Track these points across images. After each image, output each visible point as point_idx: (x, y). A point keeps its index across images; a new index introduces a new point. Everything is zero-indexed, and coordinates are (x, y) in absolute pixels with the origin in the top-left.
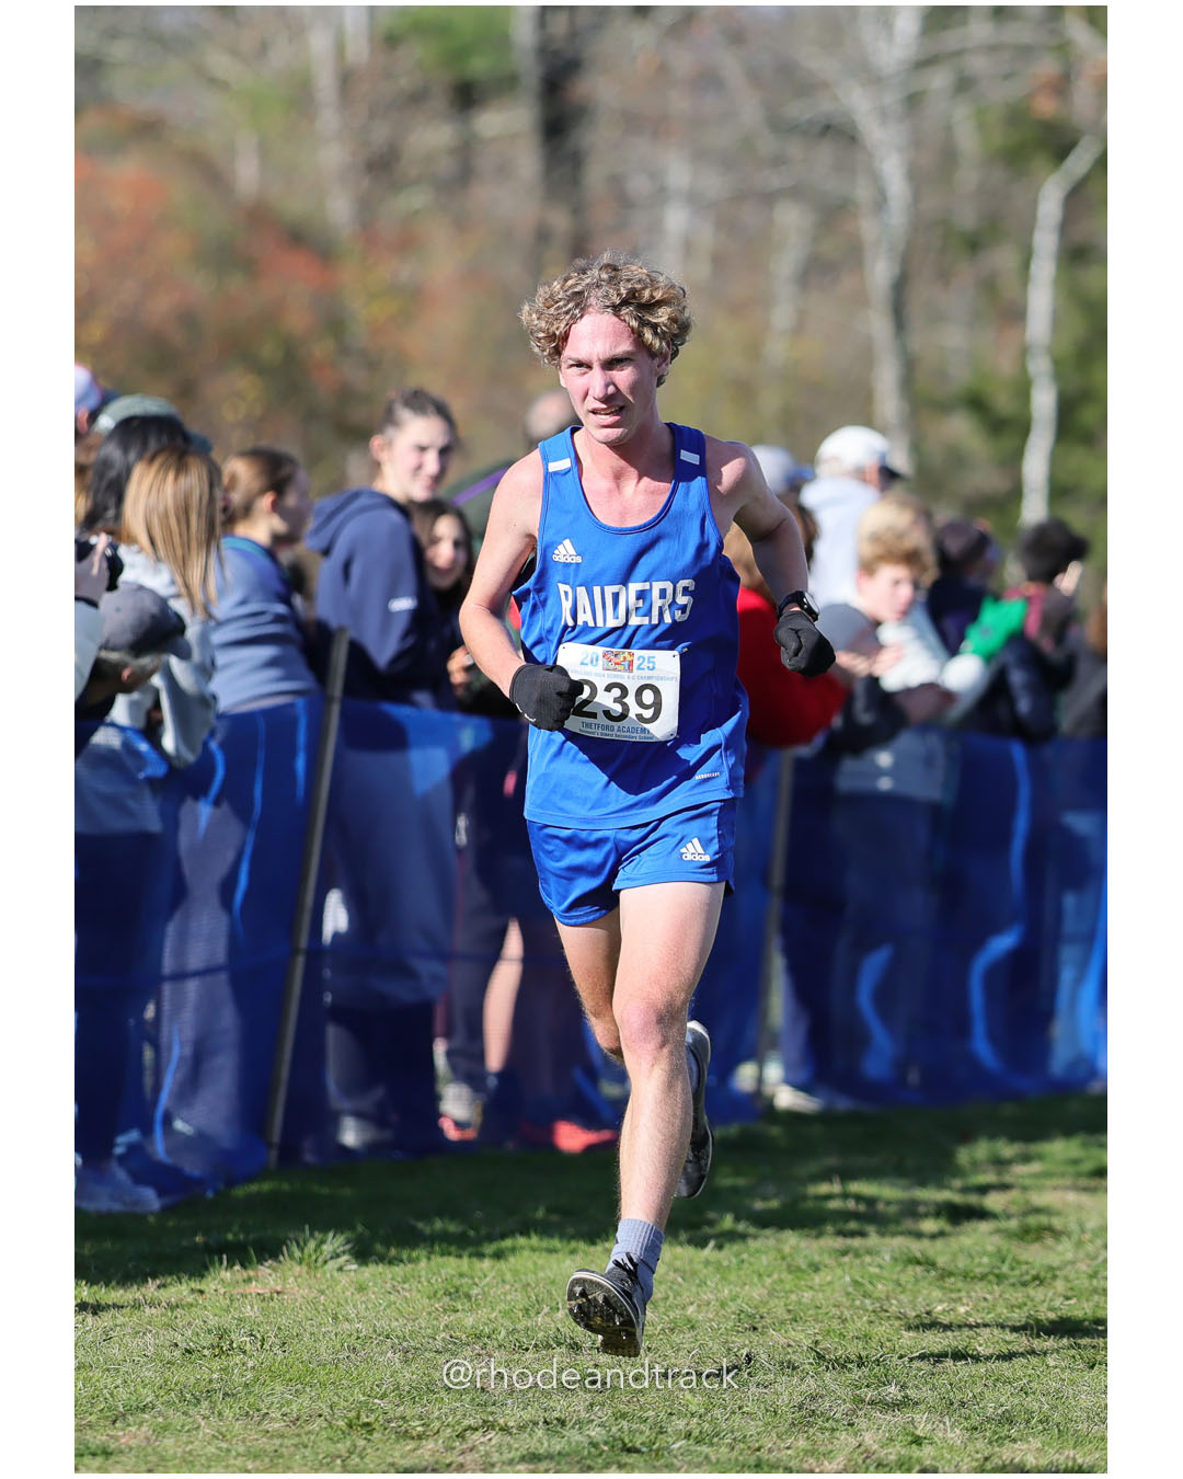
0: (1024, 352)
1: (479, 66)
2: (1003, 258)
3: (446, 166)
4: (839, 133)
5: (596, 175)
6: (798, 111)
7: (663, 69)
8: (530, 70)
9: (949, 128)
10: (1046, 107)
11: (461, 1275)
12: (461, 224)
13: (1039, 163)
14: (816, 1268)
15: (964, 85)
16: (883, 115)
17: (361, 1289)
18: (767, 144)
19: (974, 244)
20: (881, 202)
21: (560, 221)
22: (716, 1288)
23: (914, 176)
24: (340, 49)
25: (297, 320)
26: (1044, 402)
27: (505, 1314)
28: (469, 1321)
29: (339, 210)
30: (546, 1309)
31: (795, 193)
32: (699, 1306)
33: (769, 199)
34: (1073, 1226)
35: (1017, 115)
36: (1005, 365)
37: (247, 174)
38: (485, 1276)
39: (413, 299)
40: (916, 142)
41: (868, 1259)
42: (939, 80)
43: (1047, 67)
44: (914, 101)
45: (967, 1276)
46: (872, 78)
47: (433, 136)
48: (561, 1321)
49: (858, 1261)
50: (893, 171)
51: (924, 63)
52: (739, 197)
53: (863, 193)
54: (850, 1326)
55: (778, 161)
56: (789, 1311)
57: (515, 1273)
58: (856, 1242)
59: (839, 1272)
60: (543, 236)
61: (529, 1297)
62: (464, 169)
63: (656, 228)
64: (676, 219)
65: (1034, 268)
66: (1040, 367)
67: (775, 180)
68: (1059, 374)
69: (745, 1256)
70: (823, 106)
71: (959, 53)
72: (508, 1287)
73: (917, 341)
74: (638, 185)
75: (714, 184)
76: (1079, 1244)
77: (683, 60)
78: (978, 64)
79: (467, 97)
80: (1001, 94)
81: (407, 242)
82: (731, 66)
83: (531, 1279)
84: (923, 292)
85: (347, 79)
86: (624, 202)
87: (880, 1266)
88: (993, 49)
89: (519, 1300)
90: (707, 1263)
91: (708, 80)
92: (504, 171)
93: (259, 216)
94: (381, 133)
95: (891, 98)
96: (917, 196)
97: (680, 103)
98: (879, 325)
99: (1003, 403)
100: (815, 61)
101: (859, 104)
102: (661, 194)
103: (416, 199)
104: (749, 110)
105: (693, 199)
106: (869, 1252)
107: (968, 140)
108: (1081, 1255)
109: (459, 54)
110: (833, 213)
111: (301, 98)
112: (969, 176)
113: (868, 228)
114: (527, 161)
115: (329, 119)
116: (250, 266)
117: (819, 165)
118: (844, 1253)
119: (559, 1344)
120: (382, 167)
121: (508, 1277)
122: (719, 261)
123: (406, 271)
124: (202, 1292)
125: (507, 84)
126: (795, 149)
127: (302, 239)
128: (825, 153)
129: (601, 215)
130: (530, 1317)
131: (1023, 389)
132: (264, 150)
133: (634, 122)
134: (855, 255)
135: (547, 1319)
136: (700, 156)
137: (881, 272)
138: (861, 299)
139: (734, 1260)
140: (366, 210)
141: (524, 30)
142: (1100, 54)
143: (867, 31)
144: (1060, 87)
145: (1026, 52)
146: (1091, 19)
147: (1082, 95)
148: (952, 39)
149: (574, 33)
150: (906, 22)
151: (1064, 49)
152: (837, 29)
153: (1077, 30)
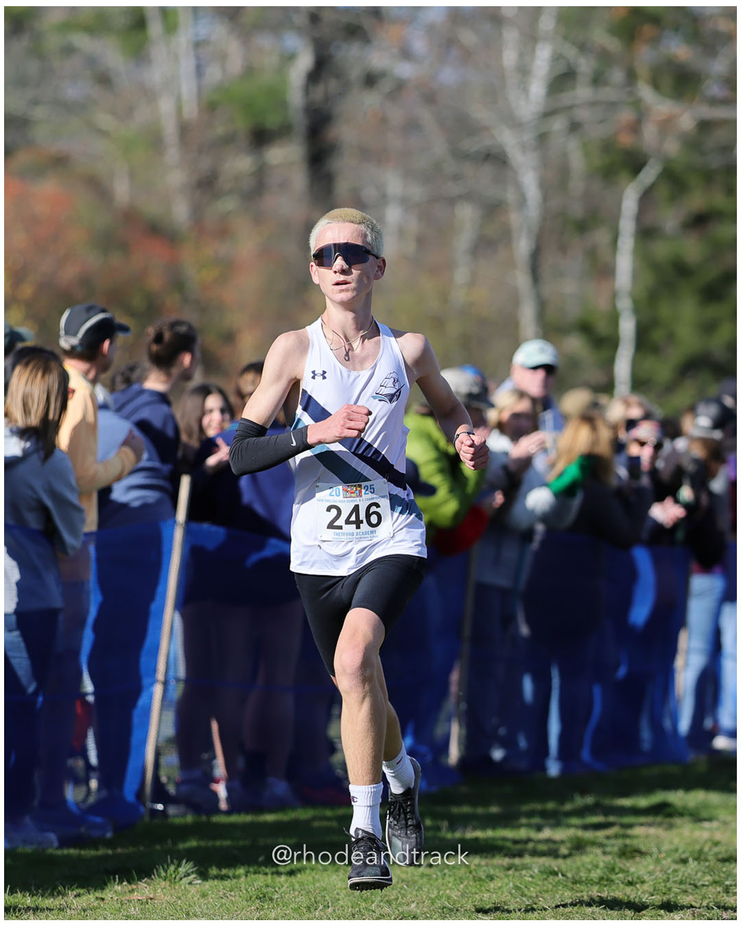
0: (614, 296)
1: (272, 120)
2: (601, 237)
3: (248, 184)
4: (496, 159)
5: (342, 187)
6: (472, 145)
7: (384, 120)
8: (299, 121)
9: (565, 155)
10: (626, 140)
11: (267, 886)
12: (258, 219)
13: (623, 176)
14: (491, 878)
15: (575, 127)
16: (523, 147)
17: (204, 895)
18: (451, 167)
19: (583, 227)
20: (522, 202)
22: (428, 892)
23: (544, 186)
24: (179, 109)
25: (156, 281)
26: (627, 327)
29: (181, 212)
30: (321, 907)
31: (468, 197)
32: (418, 903)
33: (452, 201)
34: (655, 850)
35: (608, 146)
36: (602, 304)
37: (122, 190)
38: (282, 887)
39: (227, 268)
40: (544, 163)
41: (524, 872)
42: (558, 125)
43: (626, 115)
44: (542, 138)
46: (515, 124)
47: (241, 164)
49: (517, 874)
50: (530, 181)
51: (548, 114)
52: (433, 200)
53: (510, 196)
55: (456, 177)
57: (301, 884)
58: (517, 861)
59: (506, 880)
61: (310, 899)
62: (259, 185)
64: (393, 215)
65: (620, 243)
66: (625, 305)
67: (454, 189)
68: (637, 310)
70: (485, 142)
71: (570, 108)
72: (297, 893)
73: (547, 290)
74: (369, 193)
75: (417, 192)
76: (658, 861)
77: (396, 115)
78: (583, 114)
79: (261, 137)
80: (597, 132)
81: (224, 232)
82: (426, 116)
83: (311, 887)
84: (550, 260)
85: (184, 130)
86: (360, 204)
87: (532, 876)
88: (593, 104)
90: (422, 875)
91: (412, 126)
92: (284, 185)
93: (130, 216)
94: (205, 163)
95: (528, 137)
96: (545, 198)
97: (394, 141)
98: (522, 280)
99: (602, 328)
100: (480, 113)
101: (508, 140)
102: (384, 199)
103: (228, 204)
104: (439, 147)
105: (405, 202)
106: (525, 867)
107: (577, 162)
108: (658, 868)
110: (493, 209)
111: (155, 141)
112: (577, 185)
113: (514, 218)
114: (299, 179)
115: (173, 154)
116: (124, 247)
117: (482, 177)
118: (509, 869)
120: (207, 185)
121: (297, 886)
122: (421, 241)
123: (223, 250)
124: (103, 899)
125: (285, 131)
126: (468, 169)
127: (158, 231)
128: (487, 171)
130: (310, 912)
131: (614, 318)
132: (132, 175)
133: (365, 154)
134: (506, 237)
136: (408, 174)
137: (523, 246)
138: (511, 263)
140: (197, 213)
141: (295, 97)
142: (660, 106)
143: (512, 94)
144: (636, 127)
145: (612, 106)
146: (655, 84)
147: (649, 133)
148: (566, 98)
149: (327, 98)
150: (537, 88)
151: (637, 104)
152: (493, 93)
153: (646, 92)
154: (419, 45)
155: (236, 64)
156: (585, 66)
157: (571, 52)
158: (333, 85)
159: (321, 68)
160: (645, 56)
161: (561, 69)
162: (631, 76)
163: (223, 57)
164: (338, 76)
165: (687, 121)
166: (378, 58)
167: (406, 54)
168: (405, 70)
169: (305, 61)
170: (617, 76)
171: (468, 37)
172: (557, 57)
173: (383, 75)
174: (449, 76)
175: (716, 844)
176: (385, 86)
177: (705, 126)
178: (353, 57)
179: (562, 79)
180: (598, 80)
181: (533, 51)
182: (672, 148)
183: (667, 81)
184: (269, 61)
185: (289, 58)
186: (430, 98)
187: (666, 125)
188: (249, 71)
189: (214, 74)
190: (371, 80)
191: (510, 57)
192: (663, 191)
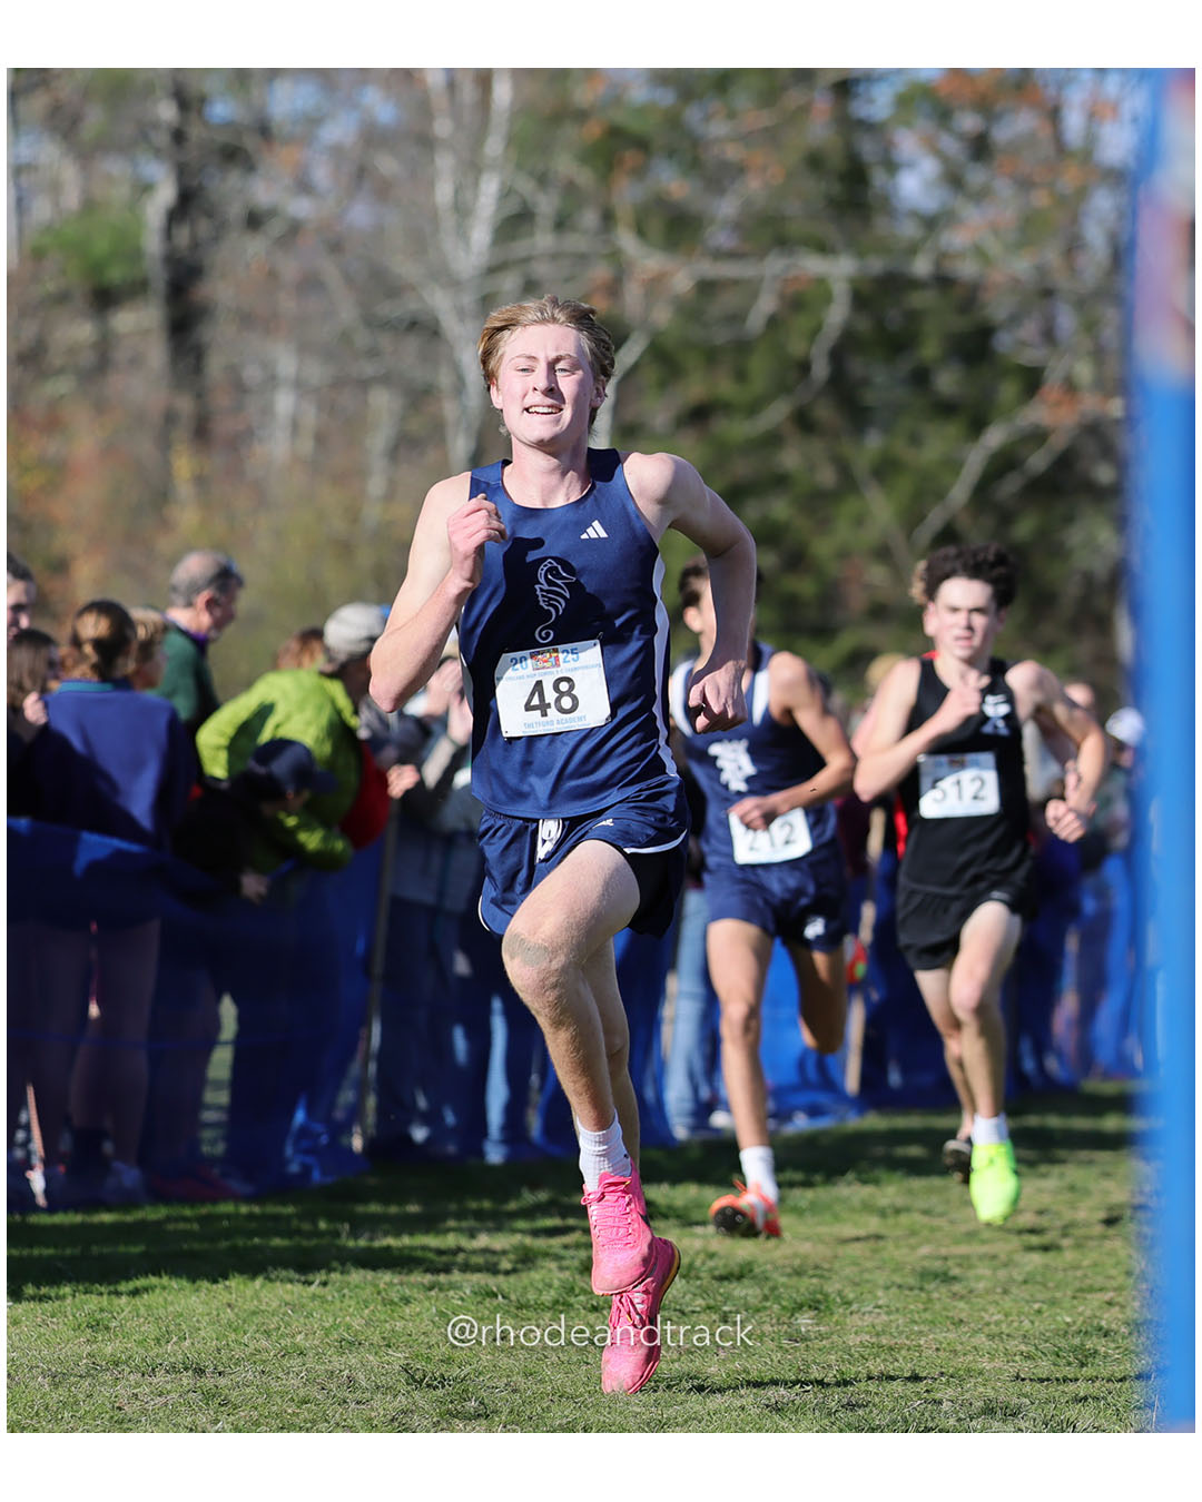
1: (116, 274)
3: (87, 358)
4: (425, 329)
5: (215, 365)
6: (387, 309)
7: (272, 275)
8: (158, 276)
11: (102, 1310)
12: (100, 407)
14: (406, 1301)
15: (530, 285)
16: (461, 314)
18: (362, 338)
20: (460, 387)
21: (185, 405)
22: (321, 1319)
27: (139, 1343)
28: (109, 1350)
30: (175, 1339)
31: (385, 380)
32: (306, 1335)
33: (364, 384)
38: (123, 1311)
39: (59, 471)
41: (451, 1293)
42: (509, 283)
43: (601, 272)
44: (486, 301)
45: (539, 1307)
46: (453, 283)
47: (78, 331)
48: (188, 1348)
49: (442, 1295)
50: (470, 359)
51: (494, 270)
52: (338, 384)
53: (445, 379)
54: (435, 1351)
55: (373, 353)
56: (384, 1338)
57: (148, 1307)
58: (442, 1278)
59: (427, 1304)
60: (170, 418)
61: (160, 1329)
62: (103, 359)
63: (268, 411)
64: (284, 402)
67: (369, 369)
69: (346, 1291)
70: (410, 305)
71: (527, 260)
72: (142, 1320)
74: (252, 374)
75: (317, 372)
77: (290, 268)
78: (541, 270)
79: (104, 299)
81: (54, 423)
82: (330, 271)
83: (162, 1312)
86: (240, 388)
87: (462, 1299)
88: (555, 256)
89: (151, 1330)
90: (314, 1297)
91: (310, 284)
92: (136, 361)
94: (29, 331)
95: (468, 299)
97: (287, 304)
100: (404, 267)
101: (441, 303)
102: (272, 381)
103: (61, 386)
104: (347, 312)
105: (299, 385)
106: (452, 1286)
109: (96, 268)
110: (419, 397)
113: (449, 410)
114: (157, 353)
117: (406, 355)
118: (431, 1288)
119: (186, 1369)
120: (31, 359)
121: (142, 1311)
122: (321, 439)
123: (52, 447)
125: (137, 289)
126: (385, 341)
128: (412, 344)
129: (221, 400)
130: (161, 1346)
133: (247, 320)
134: (438, 433)
135: (176, 1348)
136: (304, 349)
137: (460, 447)
138: (443, 470)
139: (336, 1294)
140: (17, 395)
141: (152, 243)
142: (646, 260)
143: (448, 243)
144: (614, 289)
145: (582, 259)
146: (640, 231)
147: (633, 295)
148: (520, 248)
149: (195, 245)
150: (481, 235)
151: (615, 256)
152: (421, 239)
153: (627, 240)
154: (321, 174)
155: (72, 199)
156: (546, 205)
157: (526, 186)
158: (204, 227)
159: (187, 203)
160: (627, 194)
161: (513, 207)
162: (608, 218)
163: (55, 188)
164: (210, 214)
165: (682, 281)
166: (263, 191)
167: (304, 186)
168: (301, 207)
169: (165, 194)
170: (590, 218)
171: (387, 164)
172: (506, 193)
173: (272, 213)
174: (361, 214)
175: (712, 1256)
176: (275, 228)
177: (706, 288)
178: (233, 191)
179: (515, 223)
180: (562, 224)
181: (476, 184)
182: (662, 316)
183: (656, 226)
184: (120, 193)
185: (145, 188)
186: (335, 247)
187: (654, 285)
188: (89, 206)
189: (42, 210)
190: (254, 221)
191: (444, 192)
192: (650, 375)
